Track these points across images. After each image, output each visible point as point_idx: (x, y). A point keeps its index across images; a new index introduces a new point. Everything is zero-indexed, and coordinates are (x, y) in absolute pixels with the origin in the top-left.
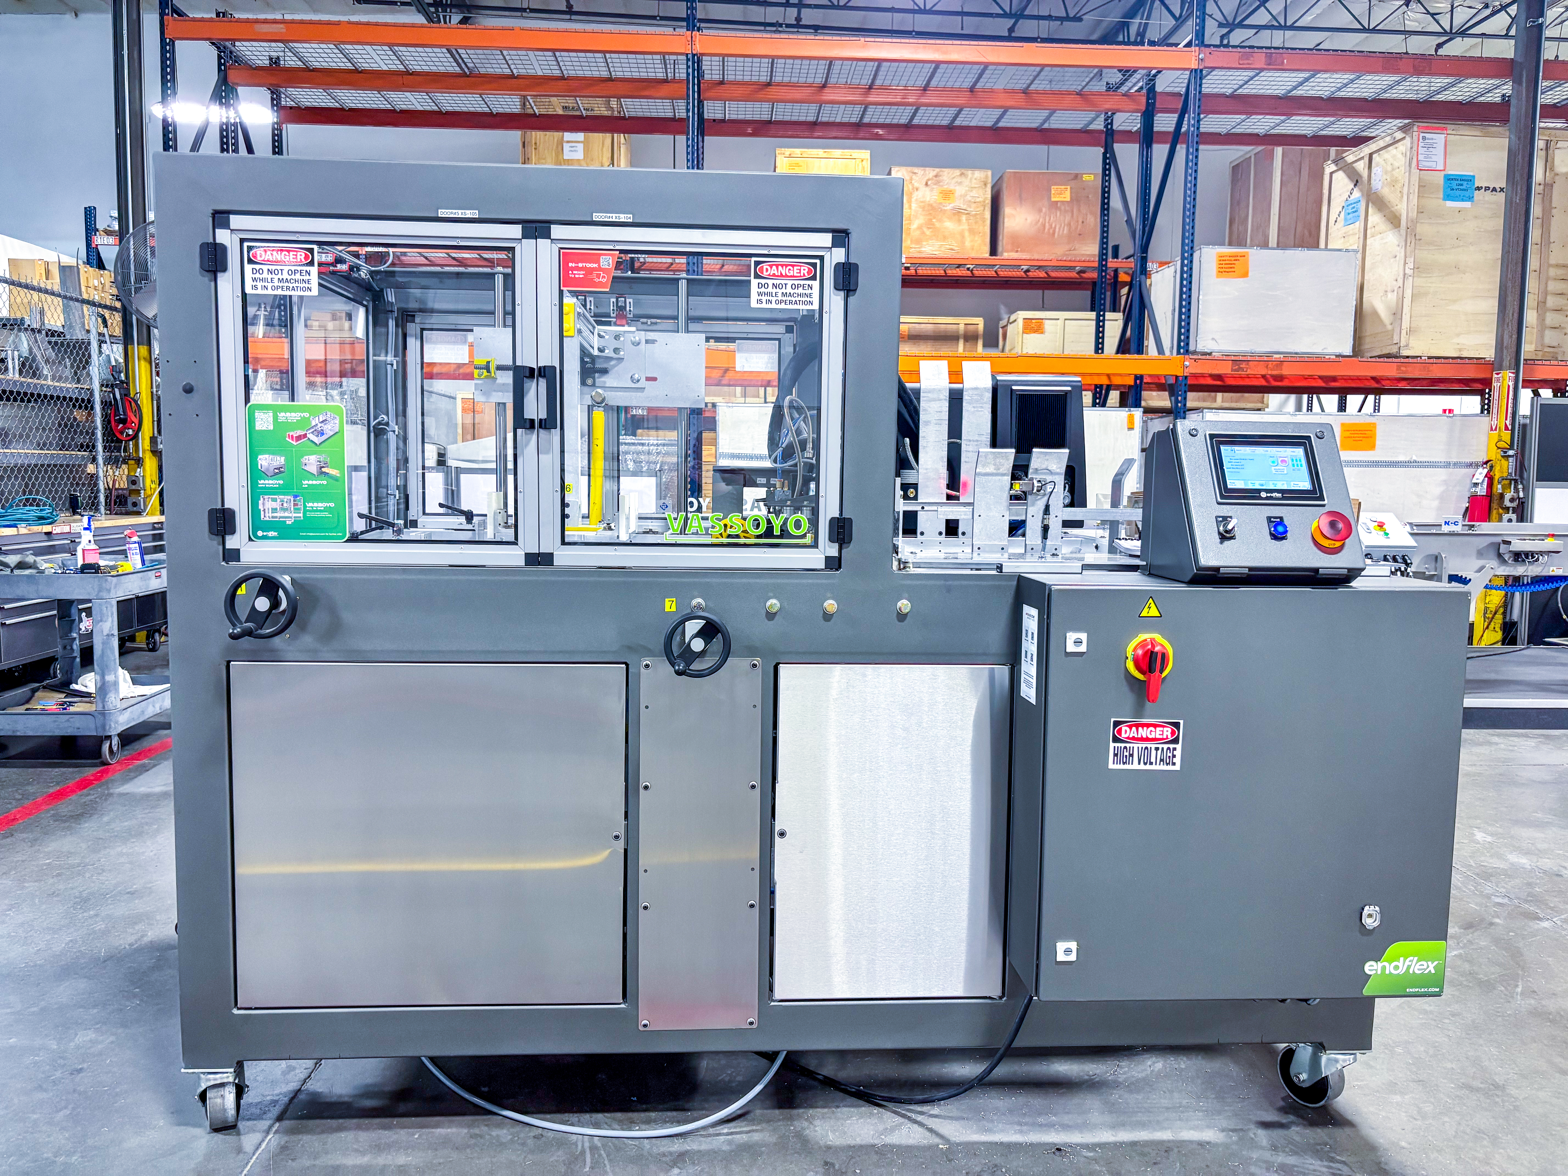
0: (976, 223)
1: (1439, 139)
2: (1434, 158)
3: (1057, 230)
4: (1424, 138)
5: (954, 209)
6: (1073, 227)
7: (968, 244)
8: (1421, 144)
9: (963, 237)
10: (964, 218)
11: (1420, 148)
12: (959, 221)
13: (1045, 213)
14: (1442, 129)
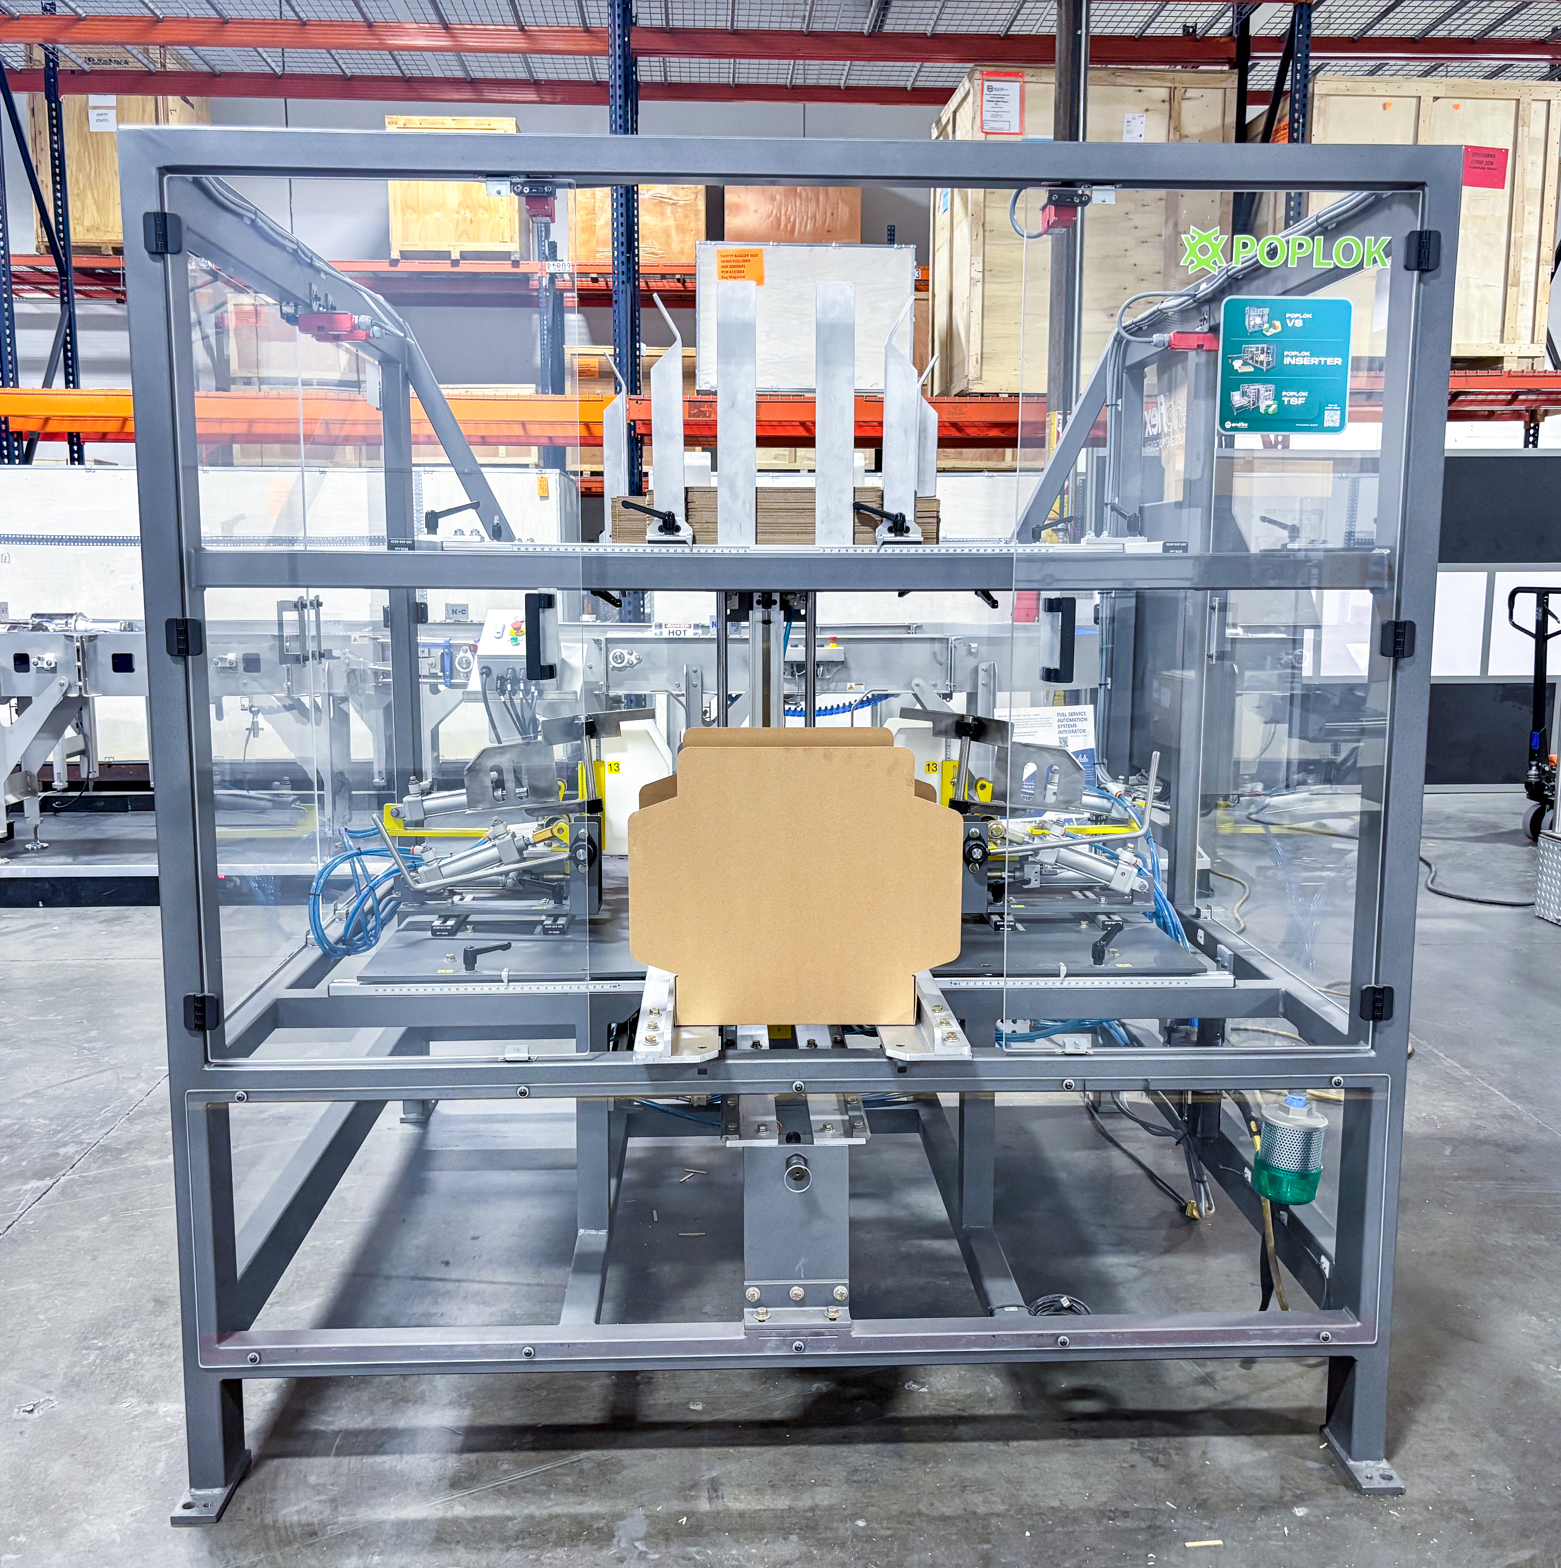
0: (686, 216)
1: (1012, 89)
2: (1006, 116)
3: (797, 225)
4: (990, 89)
5: (654, 197)
6: (819, 221)
7: (676, 246)
8: (986, 98)
9: (668, 236)
10: (668, 210)
11: (985, 103)
12: (662, 214)
13: (781, 202)
14: (1016, 75)
